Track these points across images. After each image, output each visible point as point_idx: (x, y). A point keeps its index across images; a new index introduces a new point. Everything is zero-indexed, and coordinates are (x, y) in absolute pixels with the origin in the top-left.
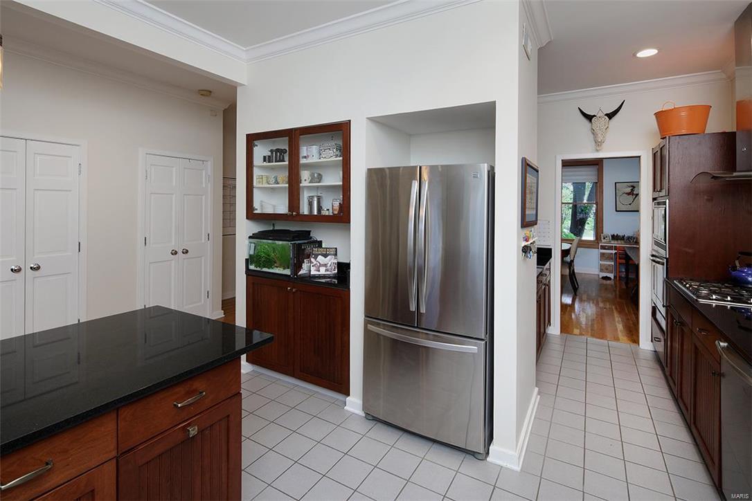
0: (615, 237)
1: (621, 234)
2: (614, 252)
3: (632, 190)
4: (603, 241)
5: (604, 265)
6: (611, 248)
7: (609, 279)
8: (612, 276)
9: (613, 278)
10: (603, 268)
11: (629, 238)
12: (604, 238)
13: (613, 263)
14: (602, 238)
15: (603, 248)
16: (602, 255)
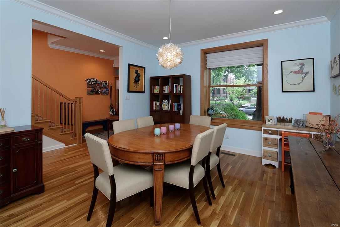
0: (281, 120)
1: (288, 117)
2: (278, 137)
3: (301, 68)
4: (268, 123)
5: (267, 151)
6: (274, 133)
7: (274, 167)
8: (276, 164)
9: (277, 166)
10: (266, 154)
11: (297, 121)
12: (269, 121)
13: (277, 150)
14: (267, 120)
15: (266, 132)
16: (266, 139)
